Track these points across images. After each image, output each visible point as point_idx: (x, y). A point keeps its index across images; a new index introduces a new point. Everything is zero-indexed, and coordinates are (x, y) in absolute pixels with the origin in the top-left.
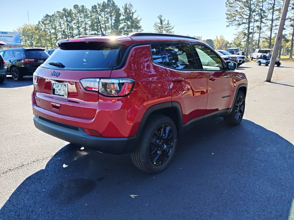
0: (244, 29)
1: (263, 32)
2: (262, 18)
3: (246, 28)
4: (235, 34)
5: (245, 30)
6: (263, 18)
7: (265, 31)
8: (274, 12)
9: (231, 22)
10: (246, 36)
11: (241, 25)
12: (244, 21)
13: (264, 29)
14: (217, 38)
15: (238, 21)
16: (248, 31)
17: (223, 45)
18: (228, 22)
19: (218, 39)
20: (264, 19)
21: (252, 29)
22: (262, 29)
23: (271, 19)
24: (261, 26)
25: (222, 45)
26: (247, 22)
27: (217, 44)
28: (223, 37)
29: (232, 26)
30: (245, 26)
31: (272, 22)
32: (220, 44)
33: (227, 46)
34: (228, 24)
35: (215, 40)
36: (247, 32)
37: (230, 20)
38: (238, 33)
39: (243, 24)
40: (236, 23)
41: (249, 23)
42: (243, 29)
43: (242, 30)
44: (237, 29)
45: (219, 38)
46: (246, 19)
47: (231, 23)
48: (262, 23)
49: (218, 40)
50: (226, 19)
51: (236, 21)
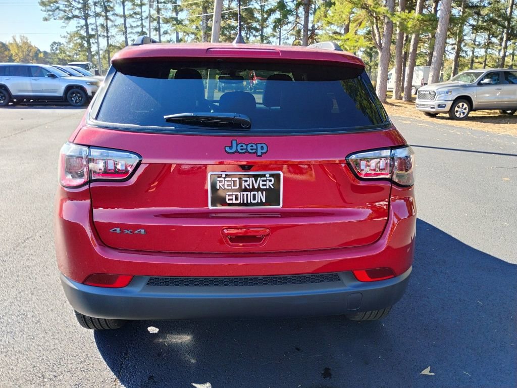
0: (79, 28)
1: (112, 36)
2: (106, 11)
3: (82, 27)
4: (62, 36)
5: (81, 30)
6: (109, 11)
7: (115, 35)
8: (125, 4)
9: (50, 11)
10: (85, 40)
11: (72, 20)
12: (77, 13)
13: (113, 31)
14: (15, 40)
15: (65, 11)
16: (87, 31)
17: (31, 54)
18: (45, 11)
19: (18, 42)
20: (111, 13)
21: (93, 29)
22: (110, 31)
23: (122, 13)
24: (108, 26)
25: (28, 55)
26: (81, 15)
27: (17, 51)
28: (26, 38)
29: (55, 19)
30: (79, 23)
31: (125, 21)
32: (23, 51)
33: (39, 56)
34: (45, 15)
35: (11, 44)
36: (85, 34)
37: (48, 8)
38: (68, 34)
39: (75, 19)
40: (60, 15)
41: (86, 17)
42: (77, 27)
43: (75, 29)
44: (66, 27)
45: (18, 40)
46: (79, 9)
47: (51, 13)
48: (108, 21)
49: (17, 45)
50: (38, 4)
51: (60, 10)
